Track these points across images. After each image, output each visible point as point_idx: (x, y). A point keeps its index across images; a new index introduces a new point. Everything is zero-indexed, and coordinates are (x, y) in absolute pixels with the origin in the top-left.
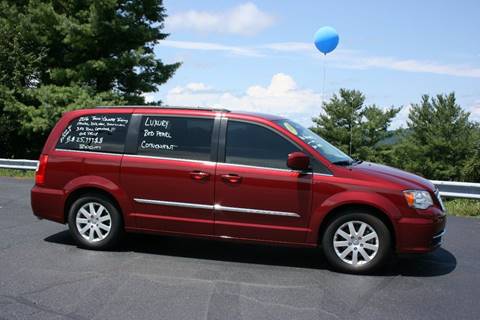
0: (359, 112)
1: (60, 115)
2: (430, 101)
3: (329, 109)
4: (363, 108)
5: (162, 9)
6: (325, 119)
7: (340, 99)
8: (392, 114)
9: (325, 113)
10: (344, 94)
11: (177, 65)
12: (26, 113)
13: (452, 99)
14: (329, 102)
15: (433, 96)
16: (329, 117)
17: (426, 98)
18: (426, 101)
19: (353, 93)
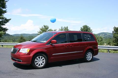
0: (48, 30)
2: (63, 28)
3: (41, 30)
4: (49, 29)
5: (6, 6)
6: (40, 32)
7: (44, 27)
9: (40, 30)
10: (44, 26)
11: (10, 19)
13: (67, 28)
14: (41, 28)
15: (63, 27)
16: (41, 31)
17: (62, 27)
19: (47, 26)
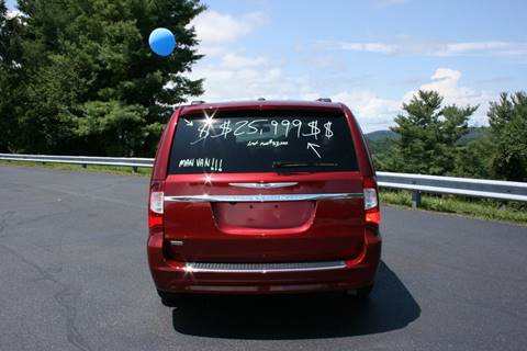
0: (437, 111)
1: (98, 124)
2: (509, 99)
3: (407, 108)
4: (442, 107)
5: (195, 35)
7: (419, 99)
8: (469, 112)
12: (77, 122)
14: (408, 103)
15: (511, 93)
16: (407, 117)
17: (504, 96)
18: (504, 99)
19: (431, 93)
